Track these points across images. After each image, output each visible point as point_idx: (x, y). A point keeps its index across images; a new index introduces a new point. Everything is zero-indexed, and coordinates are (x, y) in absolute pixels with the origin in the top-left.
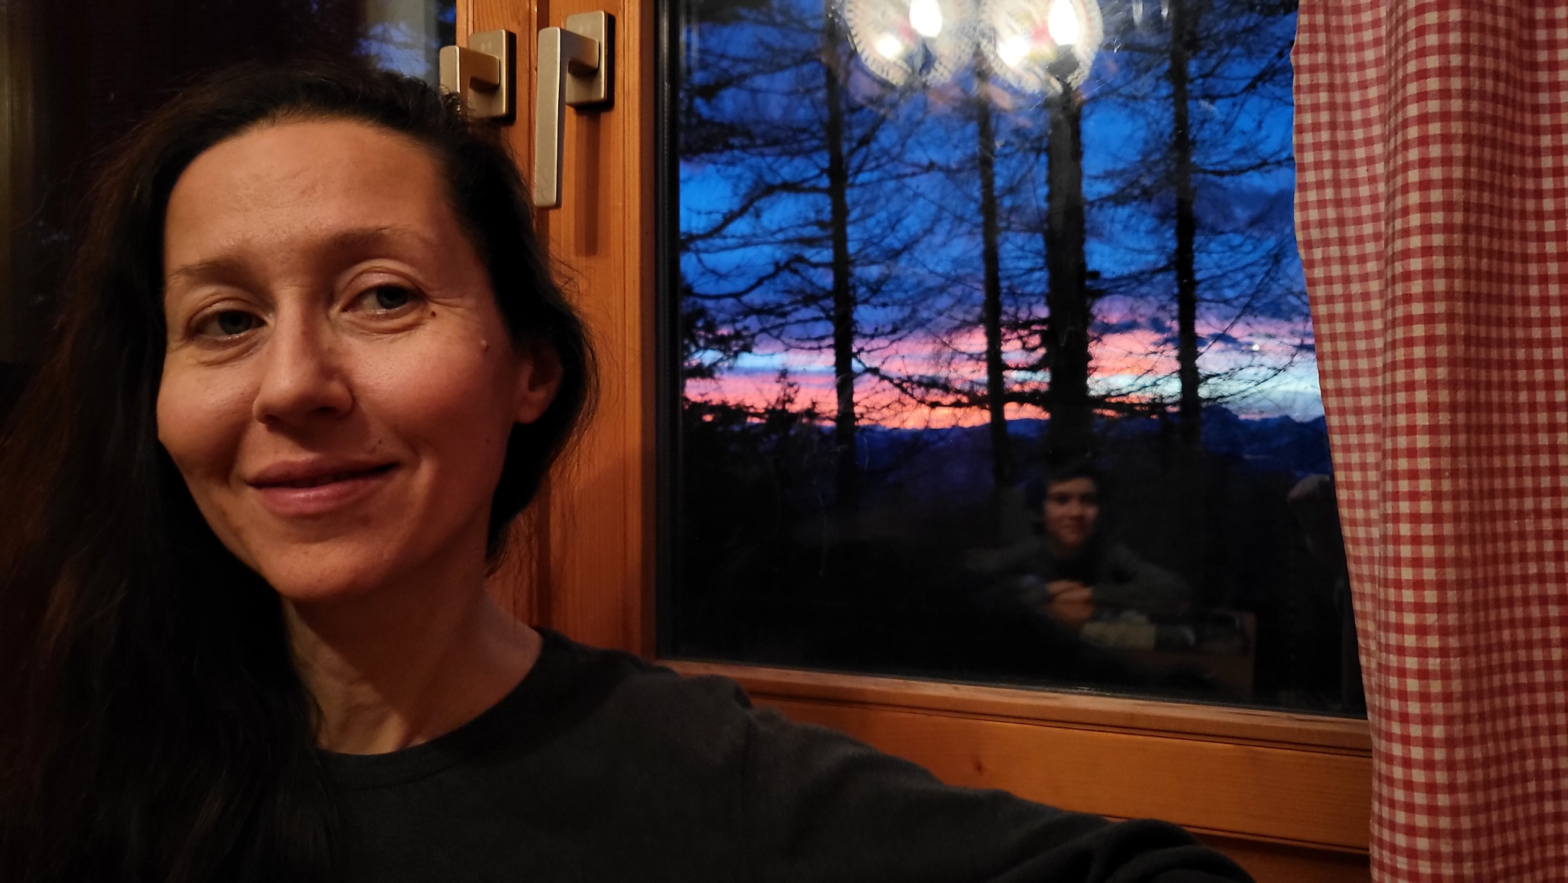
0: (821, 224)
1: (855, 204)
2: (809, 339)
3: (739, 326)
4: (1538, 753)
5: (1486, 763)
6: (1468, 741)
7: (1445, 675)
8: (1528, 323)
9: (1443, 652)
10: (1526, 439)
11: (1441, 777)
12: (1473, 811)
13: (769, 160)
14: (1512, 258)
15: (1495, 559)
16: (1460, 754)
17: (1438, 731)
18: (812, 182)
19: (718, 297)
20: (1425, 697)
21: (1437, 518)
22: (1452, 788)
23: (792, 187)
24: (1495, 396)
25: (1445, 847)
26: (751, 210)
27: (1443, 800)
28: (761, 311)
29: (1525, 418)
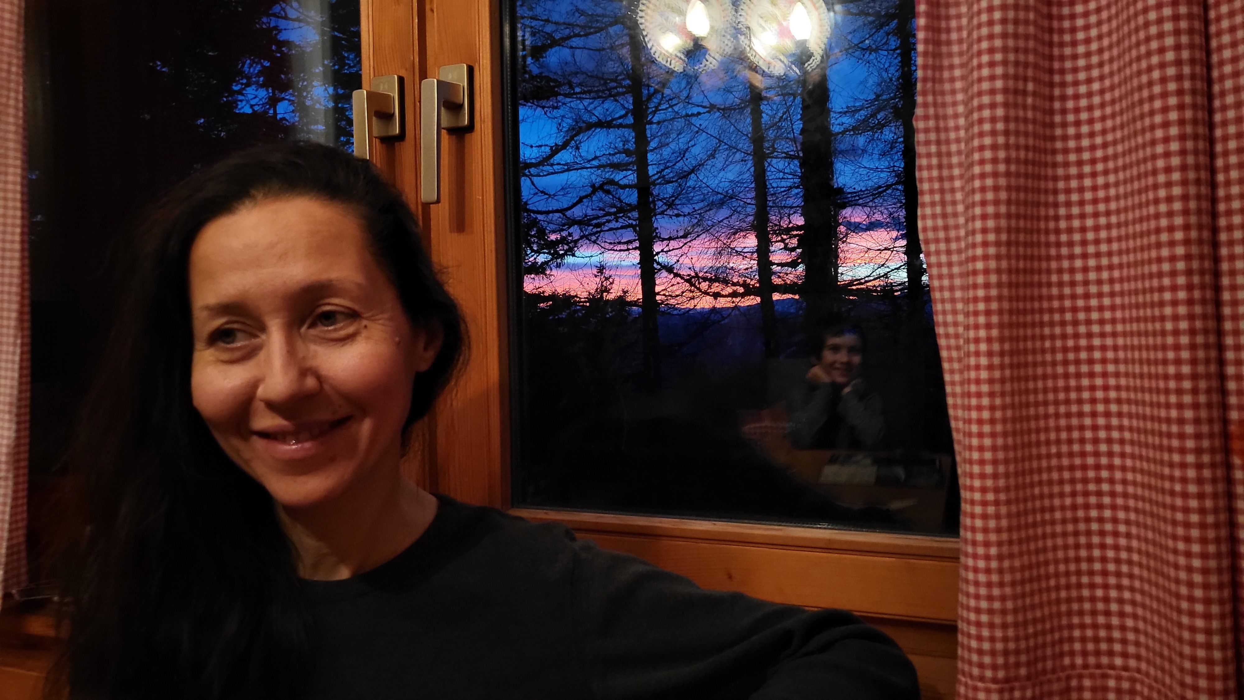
0: (627, 152)
1: (654, 137)
2: (620, 243)
3: (564, 234)
4: (1056, 562)
5: (1023, 568)
6: (1011, 556)
7: (998, 517)
8: (1050, 298)
9: (997, 503)
10: (1049, 370)
11: (995, 578)
12: (1015, 597)
13: (586, 102)
14: (1040, 258)
15: (1030, 445)
16: (1006, 564)
17: (993, 551)
18: (620, 121)
19: (548, 213)
20: (985, 530)
21: (992, 421)
22: (1001, 584)
23: (605, 124)
24: (1029, 344)
25: (997, 620)
26: (573, 143)
27: (996, 592)
28: (582, 222)
29: (1048, 357)
